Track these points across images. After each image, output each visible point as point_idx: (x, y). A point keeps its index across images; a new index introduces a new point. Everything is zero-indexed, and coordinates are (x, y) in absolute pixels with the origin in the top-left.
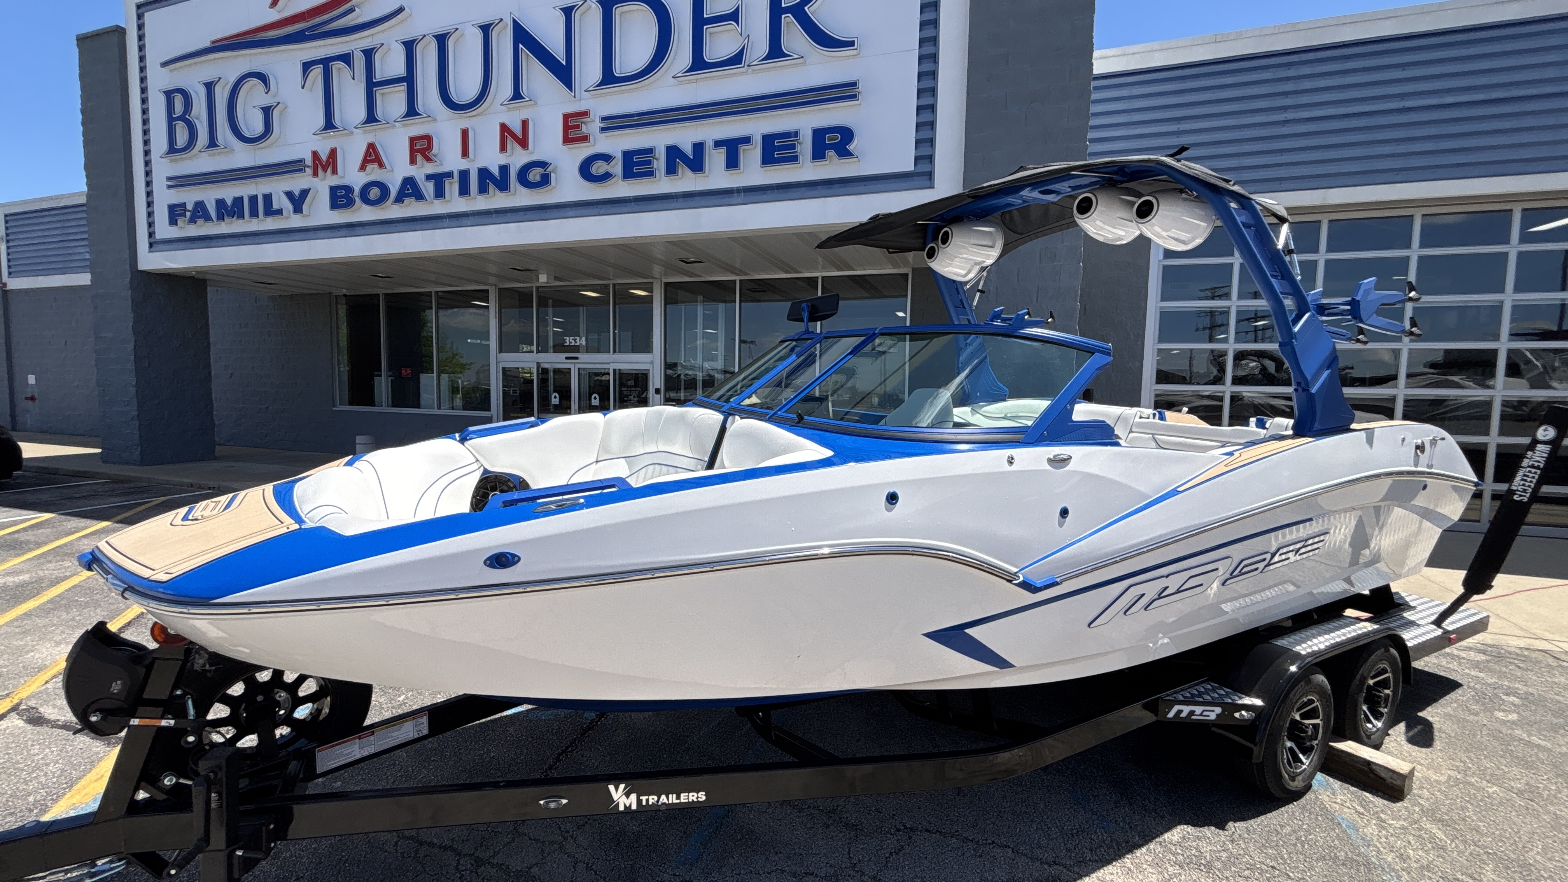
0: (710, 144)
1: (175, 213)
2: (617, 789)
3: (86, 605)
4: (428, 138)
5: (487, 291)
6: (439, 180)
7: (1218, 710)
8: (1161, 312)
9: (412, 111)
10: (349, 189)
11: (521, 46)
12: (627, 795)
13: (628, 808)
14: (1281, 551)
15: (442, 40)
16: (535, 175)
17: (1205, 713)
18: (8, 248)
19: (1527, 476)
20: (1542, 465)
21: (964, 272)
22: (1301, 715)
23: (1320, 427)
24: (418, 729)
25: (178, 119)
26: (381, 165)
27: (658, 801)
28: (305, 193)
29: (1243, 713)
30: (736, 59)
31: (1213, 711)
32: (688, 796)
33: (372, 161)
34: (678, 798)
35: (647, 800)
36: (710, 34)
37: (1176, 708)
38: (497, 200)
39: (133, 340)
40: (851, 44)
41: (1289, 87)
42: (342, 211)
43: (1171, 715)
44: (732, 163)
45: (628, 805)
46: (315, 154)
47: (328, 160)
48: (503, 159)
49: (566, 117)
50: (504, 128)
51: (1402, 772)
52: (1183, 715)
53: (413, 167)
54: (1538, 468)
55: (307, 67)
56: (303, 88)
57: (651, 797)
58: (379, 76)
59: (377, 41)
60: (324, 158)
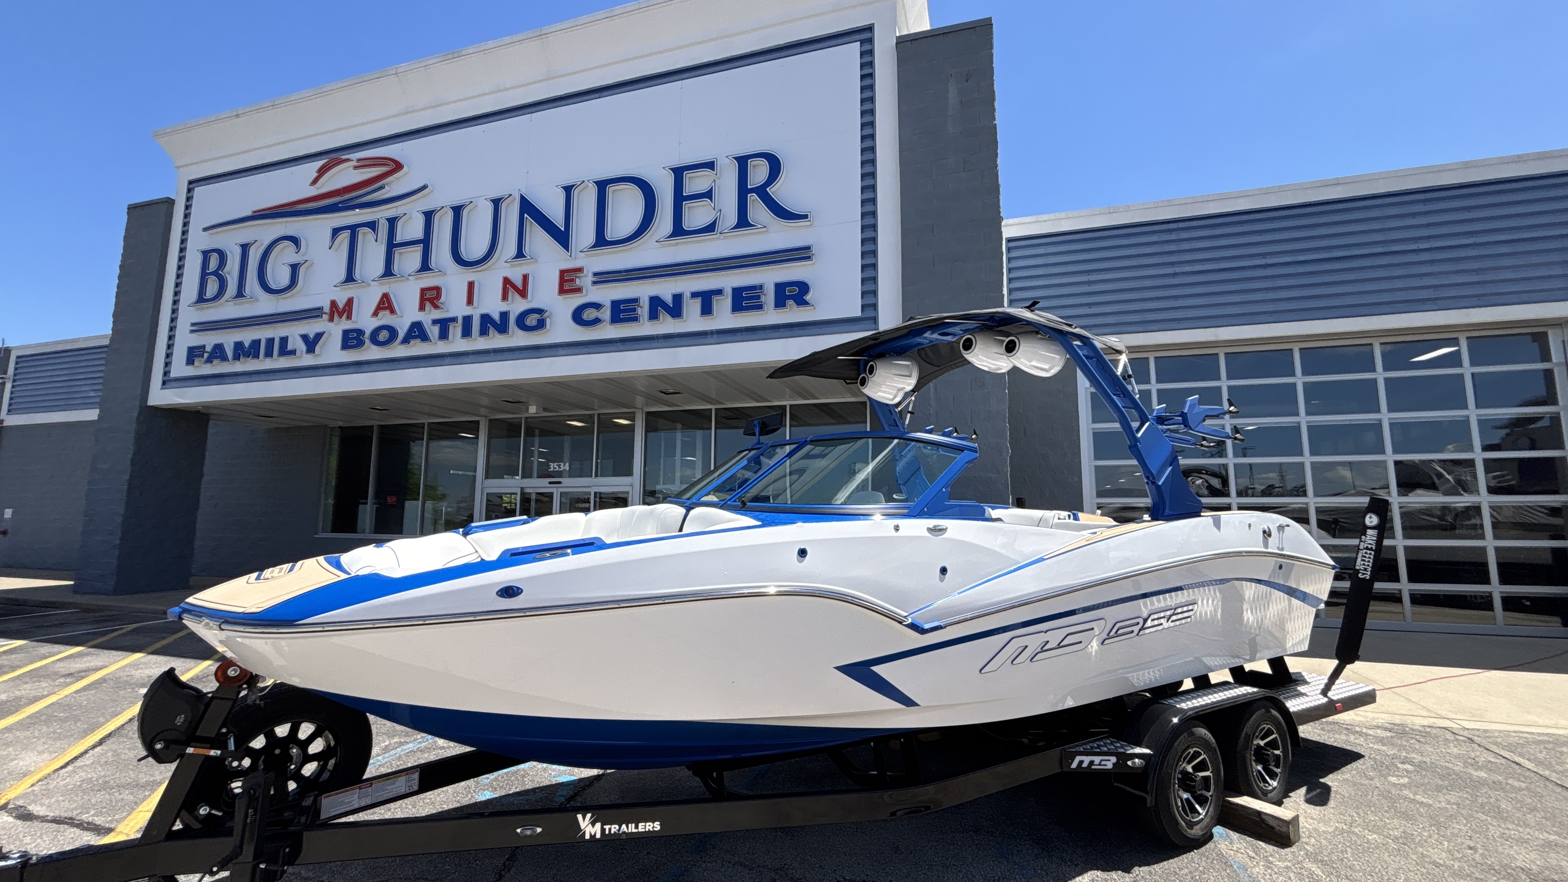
0: (687, 295)
1: (193, 354)
2: (584, 818)
3: (66, 720)
4: (438, 289)
5: (478, 423)
6: (444, 325)
7: (1114, 759)
8: (1094, 433)
9: (425, 267)
10: (360, 332)
11: (526, 215)
12: (593, 824)
13: (593, 837)
14: (1152, 617)
15: (457, 211)
16: (532, 320)
17: (1103, 763)
18: (13, 387)
19: (1365, 557)
20: (1374, 548)
21: (891, 397)
22: (1193, 768)
23: (1171, 513)
24: (409, 784)
25: (211, 274)
26: (392, 311)
27: (619, 830)
28: (319, 336)
29: (1137, 760)
30: (711, 228)
31: (1109, 760)
32: (645, 826)
33: (385, 308)
34: (637, 827)
35: (610, 829)
36: (689, 208)
37: (1078, 759)
38: (496, 341)
39: (129, 471)
40: (805, 217)
41: (1173, 247)
42: (351, 351)
43: (1074, 765)
44: (707, 310)
45: (593, 834)
46: (333, 304)
47: (344, 307)
48: (504, 307)
49: (563, 273)
50: (507, 281)
51: (1285, 818)
52: (1085, 765)
53: (422, 313)
54: (1371, 549)
55: (336, 232)
56: (330, 248)
57: (613, 826)
58: (399, 239)
59: (400, 211)
60: (341, 306)
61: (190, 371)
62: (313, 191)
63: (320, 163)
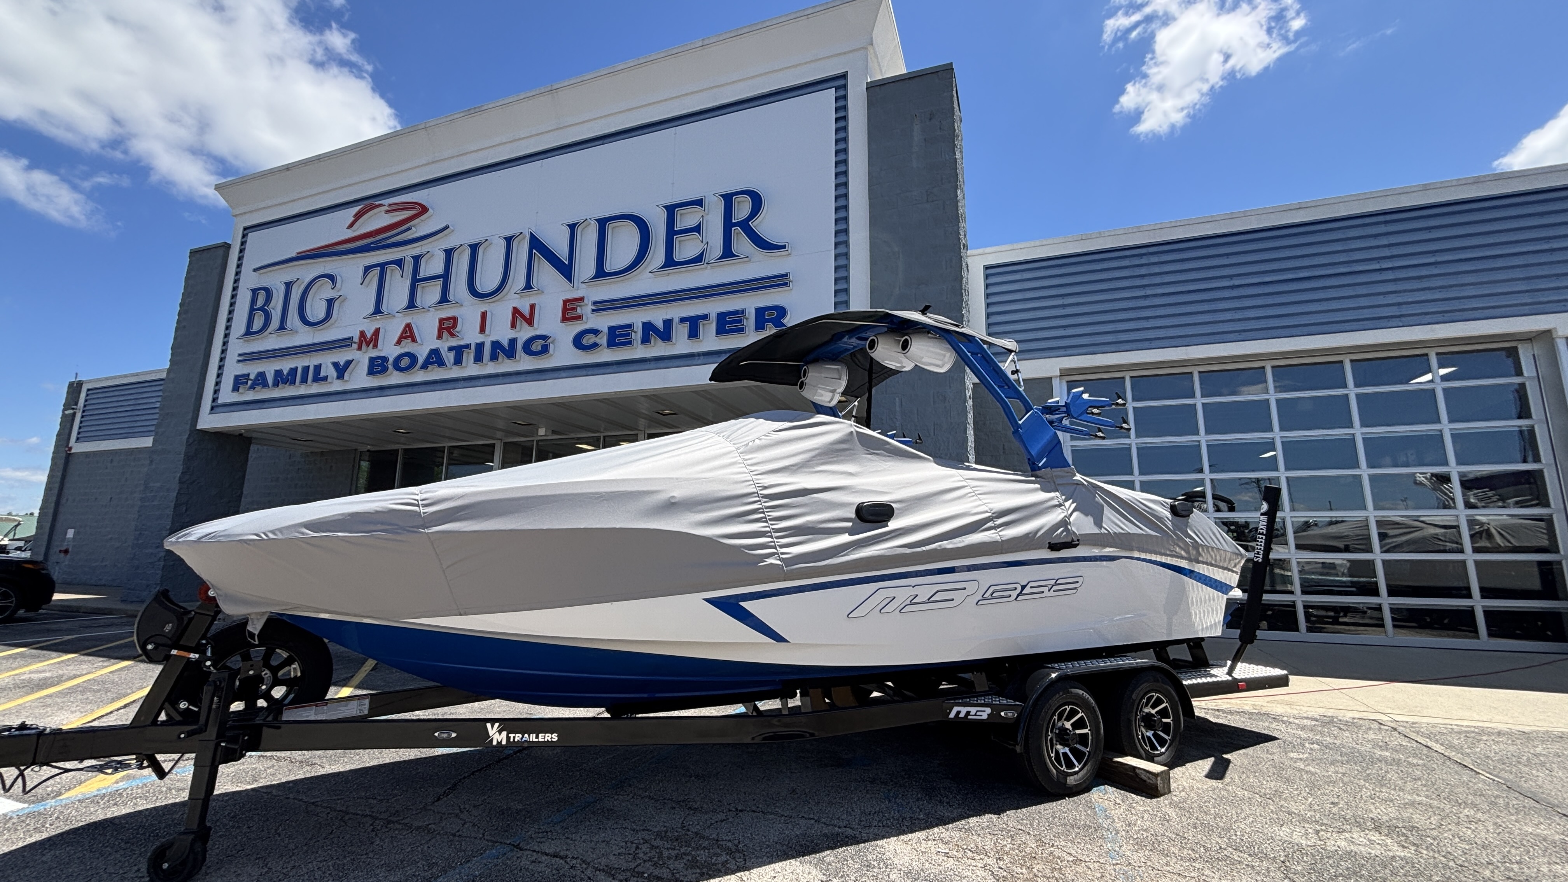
0: (676, 320)
1: (239, 382)
2: (492, 727)
4: (455, 319)
5: (493, 446)
6: (459, 352)
7: (988, 710)
8: (1075, 450)
9: (444, 299)
10: (385, 359)
11: (534, 251)
12: (500, 732)
13: (499, 743)
14: (1031, 584)
15: (474, 248)
16: (537, 346)
17: (978, 714)
18: (82, 417)
21: (828, 399)
22: (1072, 725)
25: (258, 309)
26: (414, 340)
27: (522, 739)
28: (348, 363)
29: (1008, 712)
30: (698, 259)
32: (545, 736)
33: (407, 337)
34: (537, 737)
35: (514, 738)
36: (680, 241)
37: (956, 709)
38: (506, 366)
39: (178, 488)
40: (782, 247)
42: (376, 376)
43: (952, 715)
44: (694, 334)
45: (499, 740)
46: (362, 334)
47: (372, 337)
48: (512, 334)
49: (565, 302)
50: (516, 311)
51: (1154, 771)
52: (962, 715)
53: (439, 341)
55: (367, 269)
56: (361, 284)
57: (517, 735)
58: (422, 274)
59: (424, 250)
60: (369, 336)
61: (235, 398)
62: (350, 234)
63: (356, 209)
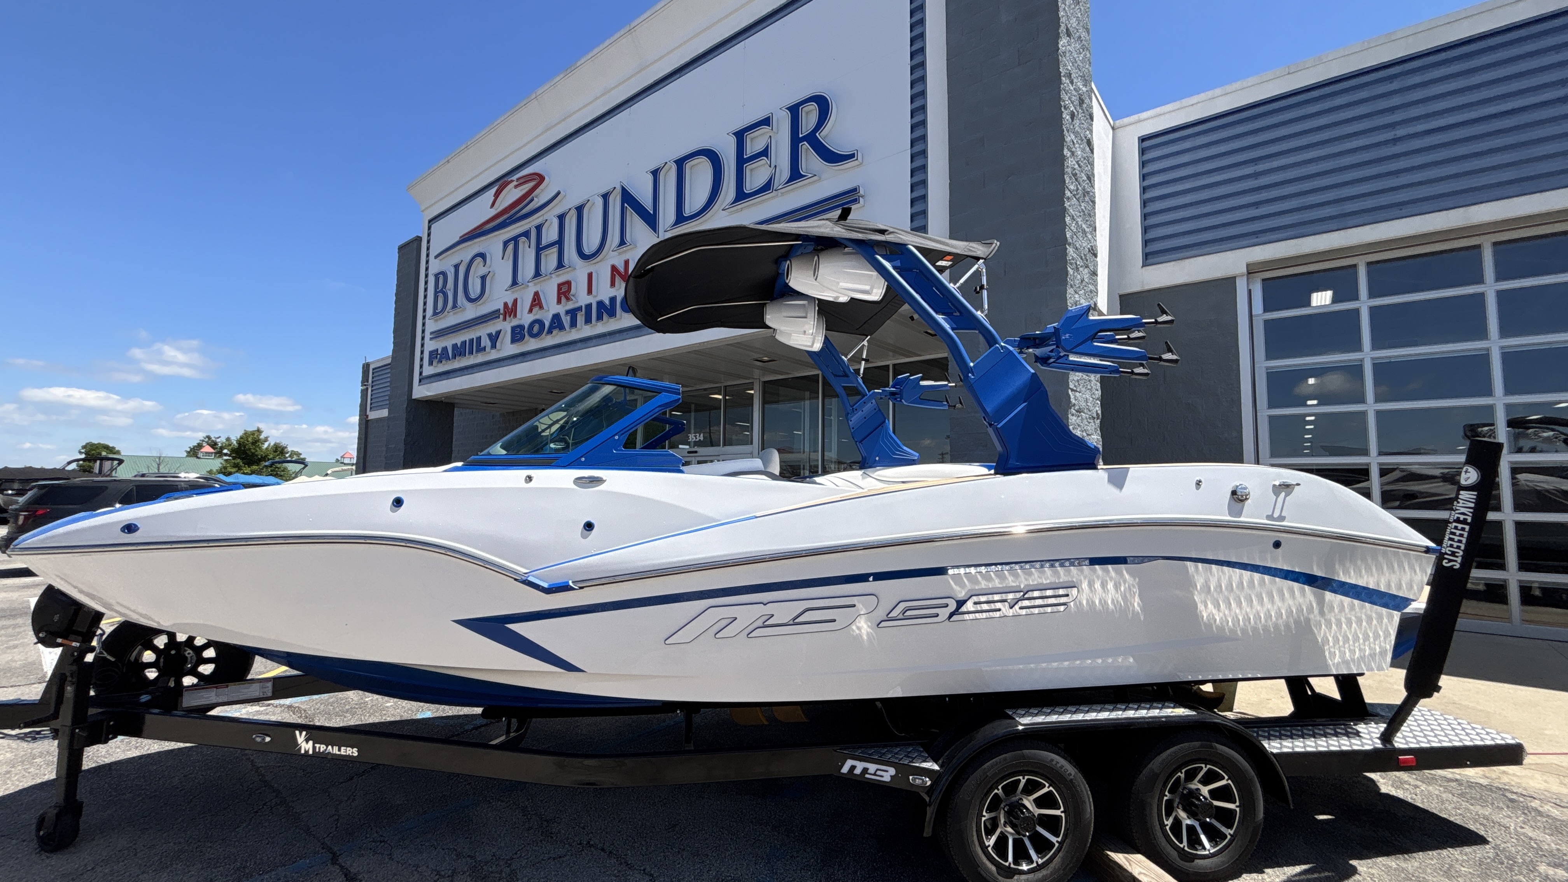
1: (432, 357)
2: (301, 735)
4: (568, 283)
6: (574, 313)
7: (893, 771)
9: (560, 265)
10: (521, 327)
12: (307, 741)
13: (307, 752)
14: (976, 600)
17: (879, 773)
18: (372, 391)
20: (1469, 520)
24: (264, 690)
25: (440, 292)
26: (541, 307)
27: (326, 750)
28: (498, 333)
29: (921, 776)
30: (767, 187)
31: (887, 771)
32: (346, 750)
33: (536, 305)
34: (339, 750)
35: (319, 748)
36: (749, 170)
37: (851, 762)
38: (609, 325)
40: (852, 156)
41: (1394, 102)
42: (517, 343)
43: (845, 769)
45: (307, 750)
46: (506, 305)
47: (512, 308)
48: (612, 292)
50: (614, 268)
52: (858, 771)
53: (559, 306)
54: (1464, 522)
55: (506, 244)
56: (503, 259)
57: (322, 746)
58: (543, 243)
59: (545, 217)
60: (510, 305)
61: (432, 370)
